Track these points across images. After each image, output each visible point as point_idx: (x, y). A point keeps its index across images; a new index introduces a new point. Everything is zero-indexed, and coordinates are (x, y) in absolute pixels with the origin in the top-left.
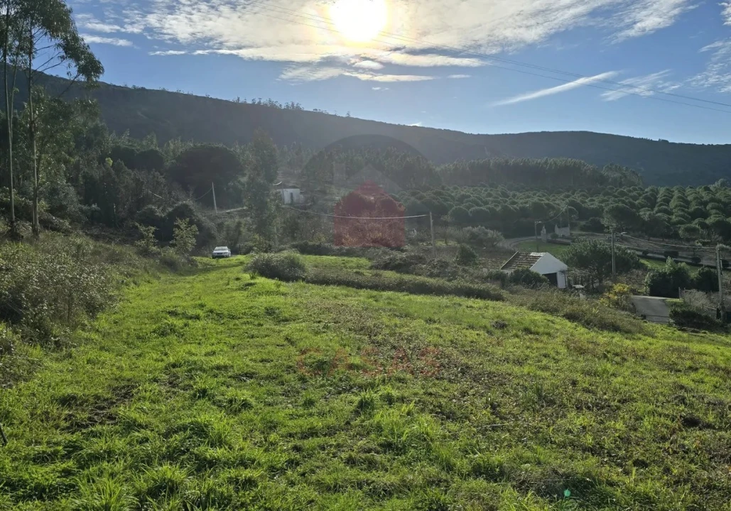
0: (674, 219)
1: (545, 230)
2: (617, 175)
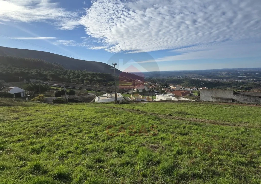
0: (71, 78)
1: (25, 80)
2: (56, 65)
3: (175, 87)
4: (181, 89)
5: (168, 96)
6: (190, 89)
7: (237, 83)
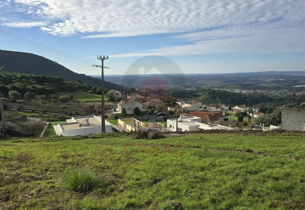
3: (188, 104)
4: (201, 107)
5: (190, 121)
6: (216, 108)
7: (294, 98)
